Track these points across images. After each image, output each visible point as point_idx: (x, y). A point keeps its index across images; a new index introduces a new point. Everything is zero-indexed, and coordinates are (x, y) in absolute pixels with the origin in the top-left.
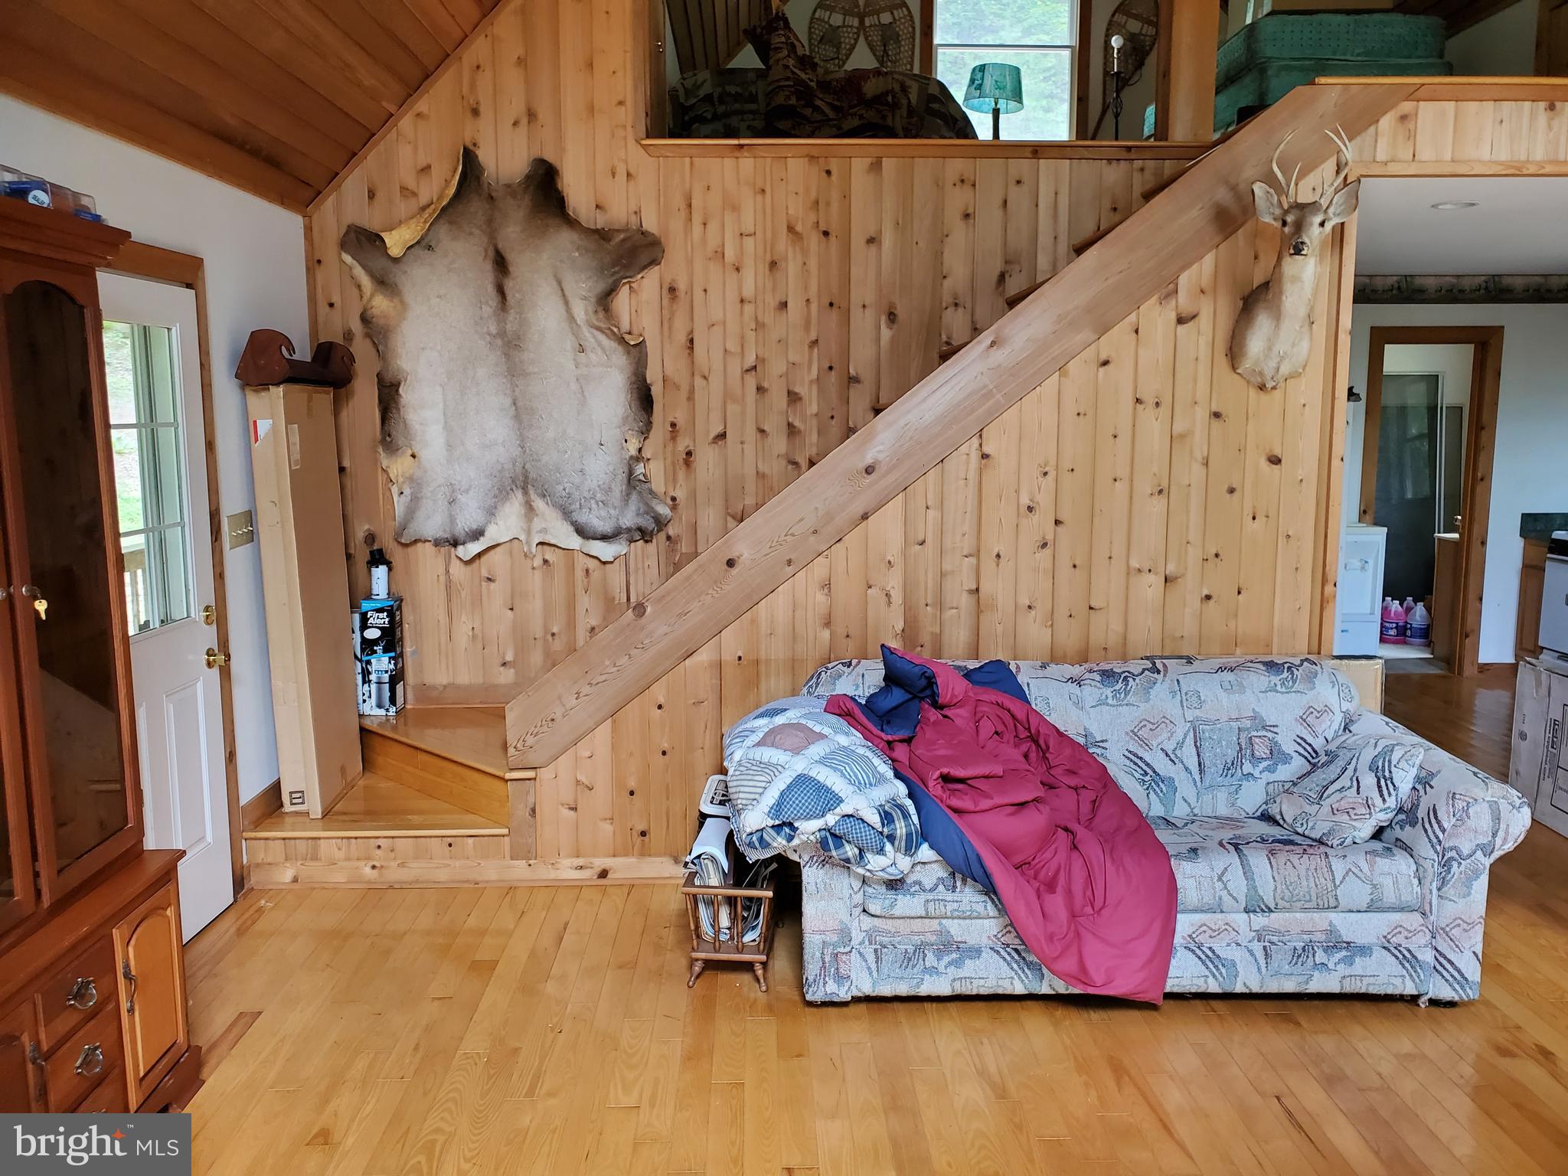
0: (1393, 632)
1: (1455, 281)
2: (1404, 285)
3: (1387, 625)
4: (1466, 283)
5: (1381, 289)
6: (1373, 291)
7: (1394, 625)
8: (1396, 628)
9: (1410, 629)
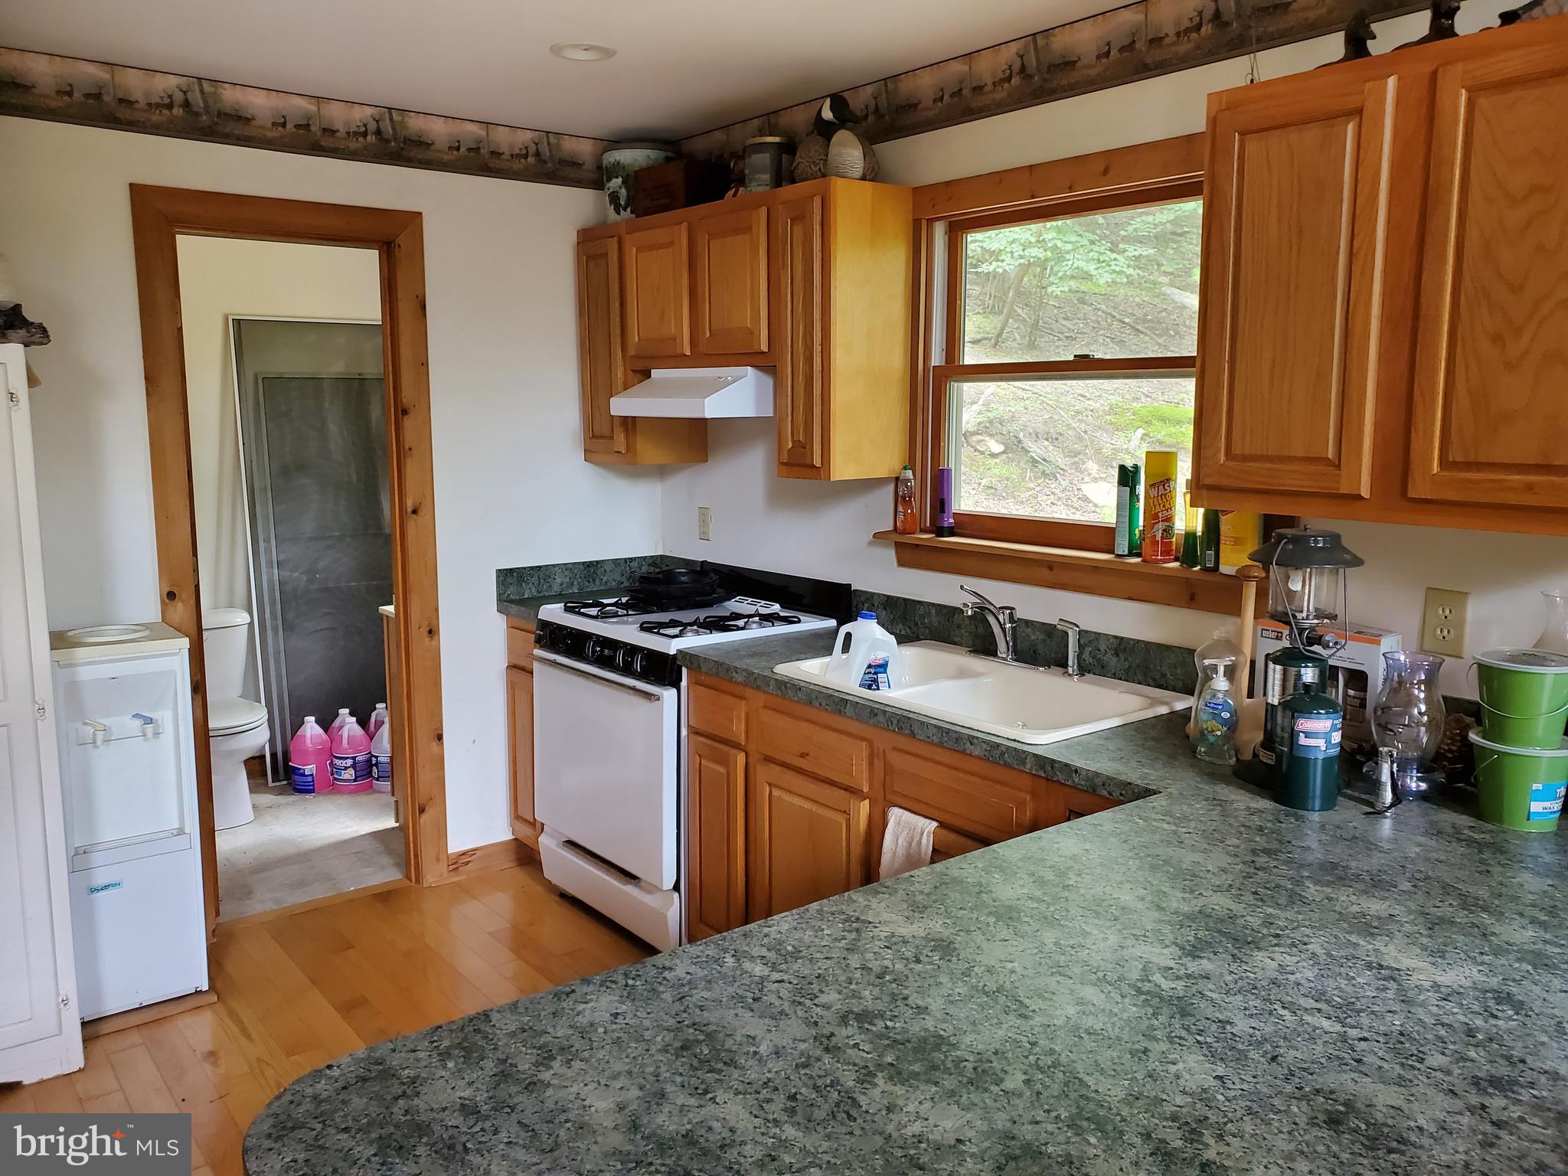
0: (349, 774)
1: (314, 108)
2: (196, 98)
3: (338, 762)
4: (338, 116)
5: (142, 101)
6: (121, 101)
7: (350, 762)
8: (354, 766)
9: (376, 765)
